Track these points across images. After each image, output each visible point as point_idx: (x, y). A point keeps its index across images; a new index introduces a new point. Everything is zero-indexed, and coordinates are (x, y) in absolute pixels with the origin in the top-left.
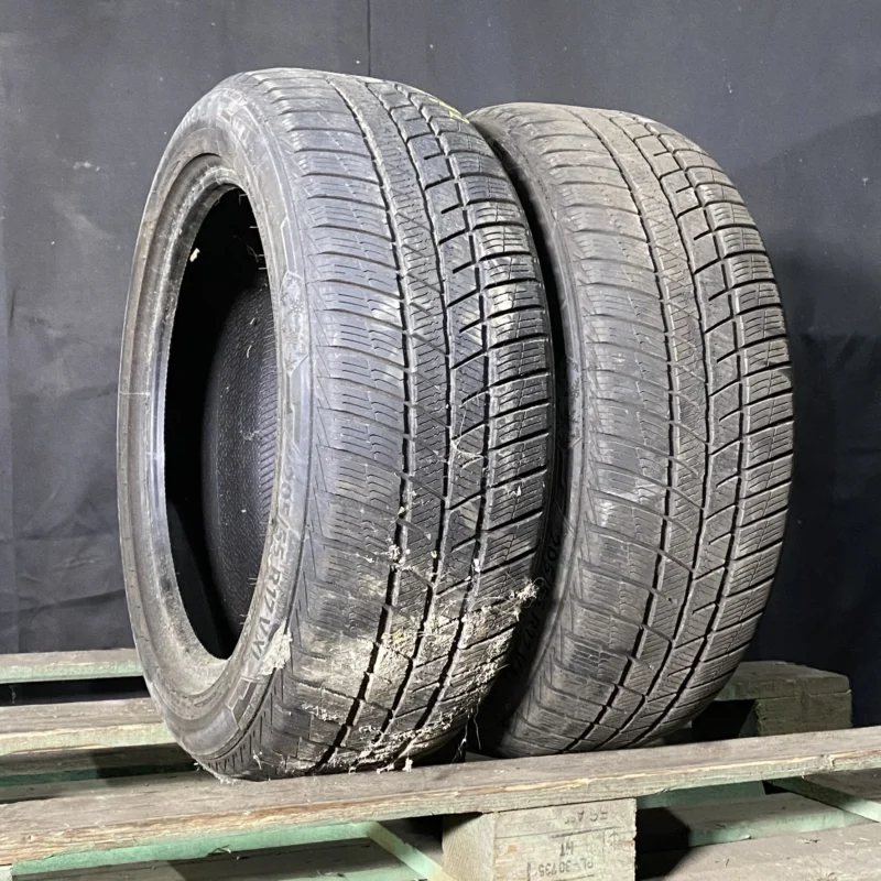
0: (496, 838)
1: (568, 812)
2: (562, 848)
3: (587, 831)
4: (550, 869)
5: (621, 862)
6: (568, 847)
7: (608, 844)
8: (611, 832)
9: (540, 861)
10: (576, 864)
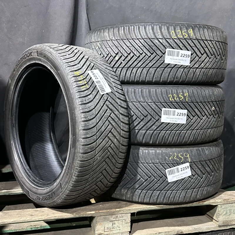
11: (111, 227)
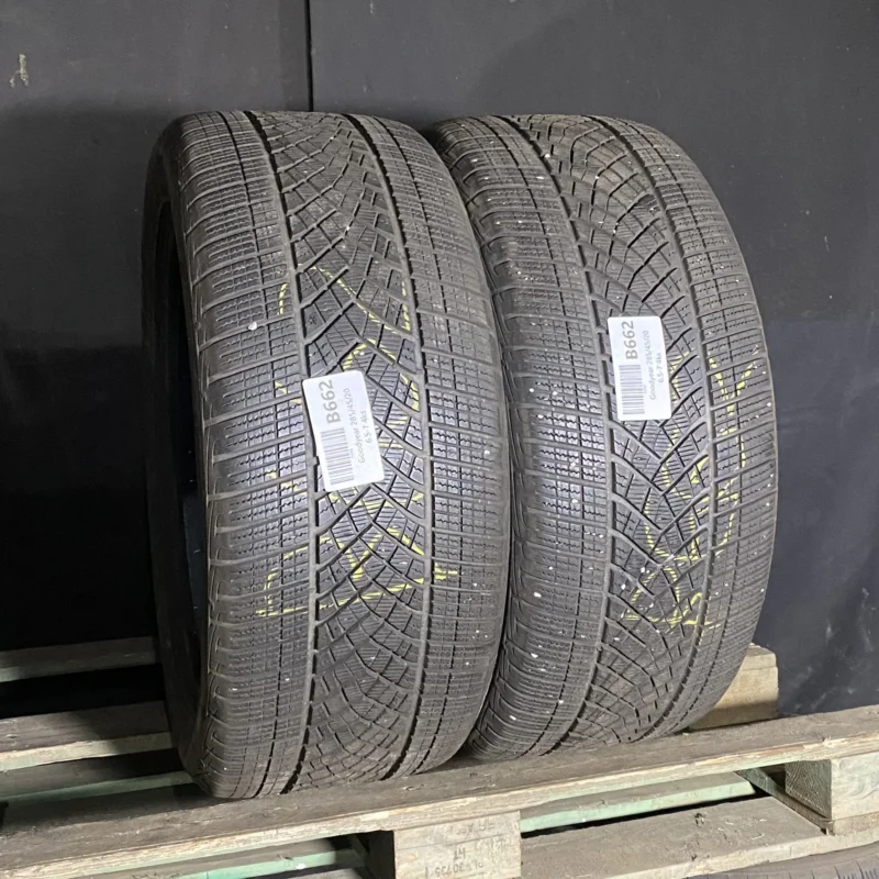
1: (459, 825)
2: (456, 853)
3: (478, 839)
4: (446, 870)
5: (507, 860)
6: (460, 852)
7: (495, 848)
8: (497, 838)
9: (437, 864)
10: (468, 865)
11: (452, 867)
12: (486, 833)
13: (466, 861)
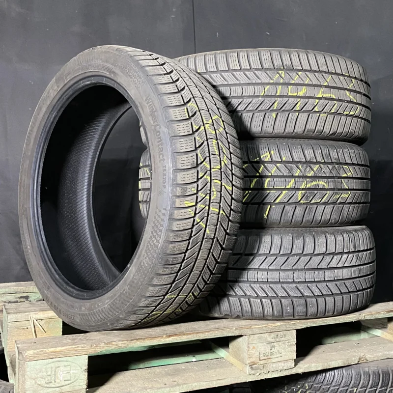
0: (248, 344)
1: (273, 335)
6: (273, 347)
12: (283, 339)
13: (275, 350)
